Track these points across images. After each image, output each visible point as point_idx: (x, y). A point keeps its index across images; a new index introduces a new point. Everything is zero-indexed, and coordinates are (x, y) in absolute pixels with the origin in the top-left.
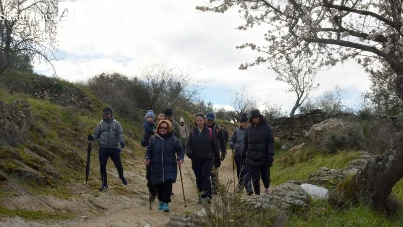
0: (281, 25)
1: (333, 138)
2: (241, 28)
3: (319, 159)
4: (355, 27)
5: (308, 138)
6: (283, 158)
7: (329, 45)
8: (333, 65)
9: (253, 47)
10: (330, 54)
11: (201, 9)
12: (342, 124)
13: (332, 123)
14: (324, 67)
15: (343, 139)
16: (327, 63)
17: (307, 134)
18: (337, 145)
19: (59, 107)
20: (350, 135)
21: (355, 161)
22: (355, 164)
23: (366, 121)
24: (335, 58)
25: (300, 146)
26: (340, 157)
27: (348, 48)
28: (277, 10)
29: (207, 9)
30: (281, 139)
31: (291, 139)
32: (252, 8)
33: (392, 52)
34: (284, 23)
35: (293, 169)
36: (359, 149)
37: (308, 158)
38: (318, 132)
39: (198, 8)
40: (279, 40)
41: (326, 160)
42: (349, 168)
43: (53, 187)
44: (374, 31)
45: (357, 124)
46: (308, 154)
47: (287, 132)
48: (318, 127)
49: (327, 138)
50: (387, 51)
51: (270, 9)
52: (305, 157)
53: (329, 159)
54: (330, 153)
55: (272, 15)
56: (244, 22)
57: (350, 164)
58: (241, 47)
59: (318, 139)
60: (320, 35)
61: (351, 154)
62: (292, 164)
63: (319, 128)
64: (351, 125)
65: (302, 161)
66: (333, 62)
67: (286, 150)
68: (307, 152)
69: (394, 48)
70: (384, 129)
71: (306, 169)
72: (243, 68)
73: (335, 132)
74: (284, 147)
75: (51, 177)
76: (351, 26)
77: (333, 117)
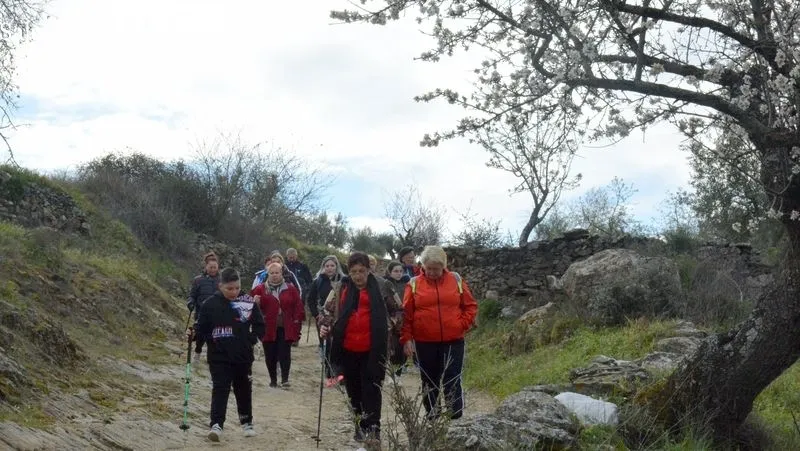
0: (510, 49)
1: (616, 292)
2: (426, 57)
3: (586, 338)
4: (669, 52)
5: (561, 292)
6: (506, 337)
7: (618, 93)
8: (624, 134)
9: (452, 98)
10: (614, 112)
11: (344, 16)
12: (635, 261)
13: (612, 259)
14: (604, 140)
15: (638, 293)
16: (611, 132)
17: (556, 283)
18: (623, 308)
19: (20, 230)
20: (652, 284)
21: (664, 341)
22: (667, 348)
23: (684, 256)
24: (628, 120)
25: (542, 310)
26: (632, 332)
27: (654, 97)
28: (505, 18)
29: (356, 17)
30: (501, 293)
31: (524, 294)
32: (453, 14)
33: (753, 107)
34: (517, 45)
35: (527, 360)
36: (673, 316)
37: (560, 338)
38: (583, 281)
39: (334, 15)
40: (507, 81)
41: (603, 339)
42: (655, 357)
43: (13, 403)
44: (712, 61)
45: (668, 262)
46: (561, 328)
47: (513, 281)
48: (583, 268)
49: (602, 293)
50: (743, 102)
51: (490, 15)
52: (554, 333)
53: (609, 338)
54: (609, 324)
55: (495, 28)
56: (433, 44)
57: (655, 348)
58: (426, 99)
59: (583, 294)
60: (597, 70)
61: (657, 326)
62: (528, 348)
63: (585, 271)
64: (653, 264)
65: (547, 341)
66: (624, 129)
67: (512, 319)
68: (558, 322)
69: (758, 97)
70: (723, 273)
71: (559, 361)
72: (429, 142)
73: (618, 279)
74: (506, 311)
75: (9, 382)
76: (662, 51)
77: (614, 246)
